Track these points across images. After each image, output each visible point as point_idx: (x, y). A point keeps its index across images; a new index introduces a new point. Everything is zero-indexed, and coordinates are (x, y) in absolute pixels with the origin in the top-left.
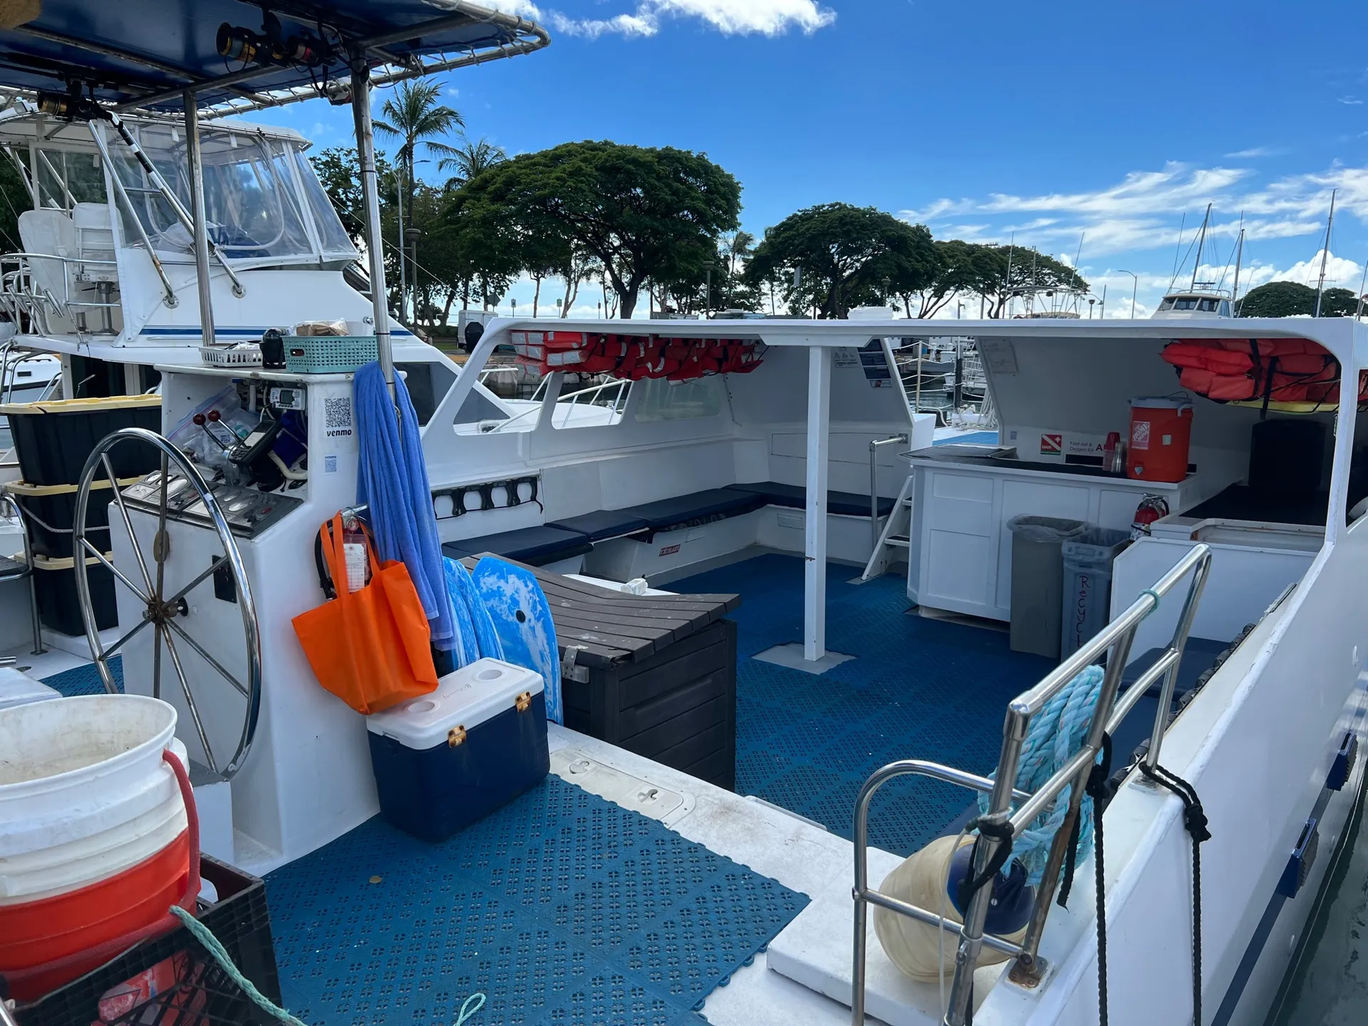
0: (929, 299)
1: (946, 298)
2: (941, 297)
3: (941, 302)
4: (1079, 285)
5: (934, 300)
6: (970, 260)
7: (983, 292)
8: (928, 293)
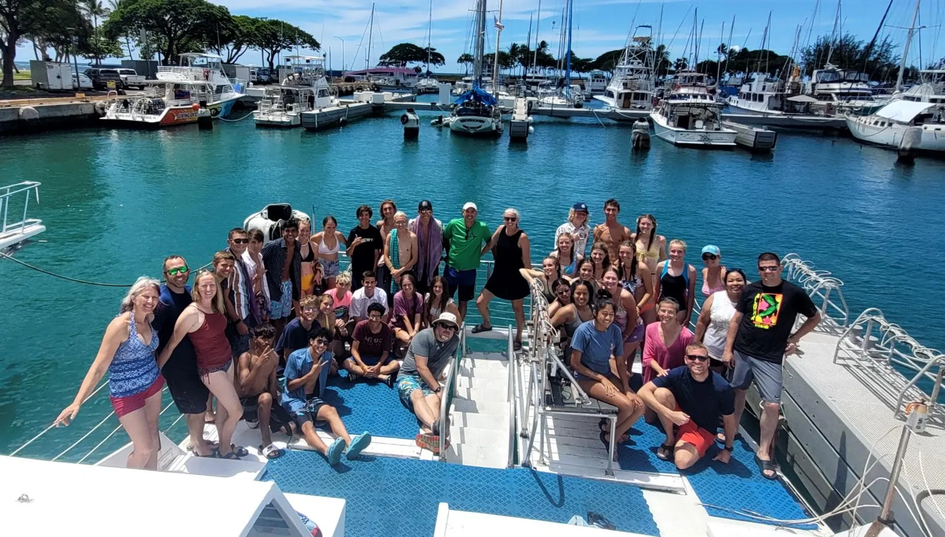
0: (232, 51)
1: (242, 50)
2: (239, 50)
3: (240, 53)
4: (315, 45)
5: (235, 51)
6: (254, 28)
7: (263, 47)
8: (231, 46)
